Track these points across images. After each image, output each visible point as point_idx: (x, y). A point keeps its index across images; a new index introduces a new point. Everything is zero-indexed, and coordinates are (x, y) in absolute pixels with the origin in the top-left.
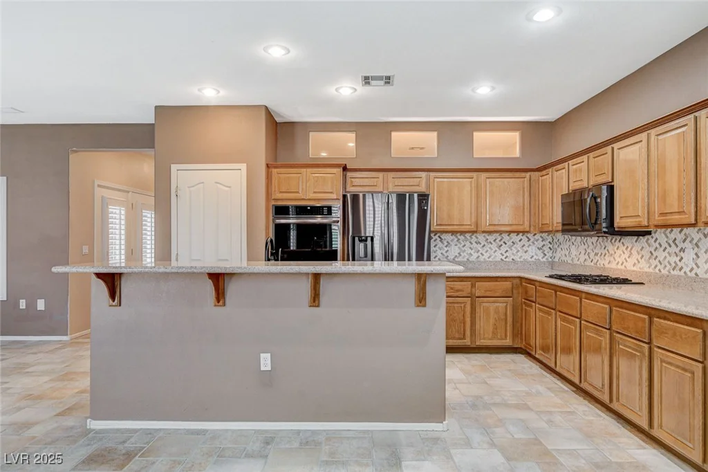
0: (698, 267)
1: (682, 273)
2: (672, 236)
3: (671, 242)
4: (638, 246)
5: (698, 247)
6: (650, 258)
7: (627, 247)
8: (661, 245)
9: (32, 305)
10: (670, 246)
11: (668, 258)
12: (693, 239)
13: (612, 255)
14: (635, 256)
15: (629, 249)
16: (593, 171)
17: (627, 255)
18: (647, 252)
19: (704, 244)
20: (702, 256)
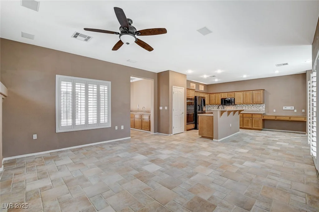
4: (233, 107)
9: (119, 128)
16: (229, 95)
17: (230, 108)
18: (235, 108)
19: (247, 106)
20: (247, 108)
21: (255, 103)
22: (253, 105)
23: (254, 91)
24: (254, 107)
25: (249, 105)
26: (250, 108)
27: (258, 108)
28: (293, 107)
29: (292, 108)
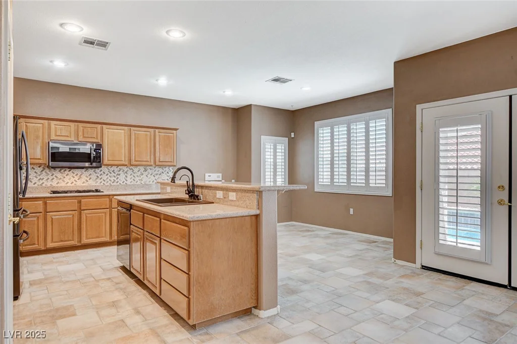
0: (127, 181)
1: (118, 184)
2: (112, 169)
3: (111, 171)
5: (127, 173)
6: (96, 179)
7: (77, 174)
8: (104, 173)
10: (111, 173)
11: (109, 178)
12: (124, 171)
13: (61, 179)
14: (84, 178)
15: (78, 175)
16: (80, 134)
17: (76, 178)
18: (94, 176)
19: (130, 172)
20: (129, 177)
21: (161, 163)
22: (146, 170)
23: (157, 130)
24: (149, 176)
25: (136, 170)
26: (137, 179)
27: (158, 176)
28: (220, 175)
29: (218, 177)
